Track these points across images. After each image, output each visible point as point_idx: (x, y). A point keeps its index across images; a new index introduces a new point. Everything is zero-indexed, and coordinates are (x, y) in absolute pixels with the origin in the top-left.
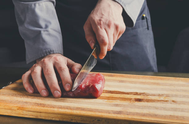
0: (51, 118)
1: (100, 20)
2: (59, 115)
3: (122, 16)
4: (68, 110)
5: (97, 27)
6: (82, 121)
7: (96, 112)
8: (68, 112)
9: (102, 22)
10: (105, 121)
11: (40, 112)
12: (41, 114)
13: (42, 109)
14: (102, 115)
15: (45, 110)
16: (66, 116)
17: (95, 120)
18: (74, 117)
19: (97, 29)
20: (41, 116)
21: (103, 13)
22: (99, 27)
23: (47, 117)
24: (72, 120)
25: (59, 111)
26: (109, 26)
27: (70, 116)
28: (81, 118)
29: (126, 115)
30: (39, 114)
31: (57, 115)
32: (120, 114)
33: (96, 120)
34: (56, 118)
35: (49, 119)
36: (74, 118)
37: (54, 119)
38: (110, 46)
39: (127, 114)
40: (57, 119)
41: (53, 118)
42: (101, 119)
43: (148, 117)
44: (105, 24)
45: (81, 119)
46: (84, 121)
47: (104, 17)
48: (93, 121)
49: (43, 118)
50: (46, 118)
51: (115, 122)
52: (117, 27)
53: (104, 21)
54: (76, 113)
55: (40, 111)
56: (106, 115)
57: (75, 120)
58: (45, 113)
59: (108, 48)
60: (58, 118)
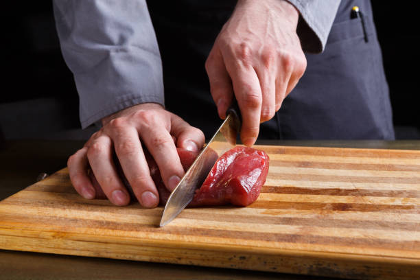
0: (132, 256)
1: (243, 46)
2: (149, 249)
3: (296, 35)
4: (172, 235)
5: (237, 62)
6: (203, 260)
7: (237, 238)
8: (170, 239)
9: (247, 51)
10: (259, 259)
11: (106, 243)
12: (109, 246)
13: (110, 235)
14: (251, 246)
15: (117, 236)
16: (165, 250)
17: (235, 256)
18: (184, 251)
19: (236, 69)
20: (108, 250)
21: (251, 30)
22: (240, 63)
23: (122, 253)
24: (180, 259)
25: (148, 238)
26: (264, 59)
27: (175, 251)
28: (201, 252)
29: (309, 245)
30: (103, 246)
31: (145, 248)
32: (295, 242)
33: (237, 259)
34: (143, 255)
35: (127, 257)
36: (186, 253)
37: (137, 258)
38: (268, 109)
39: (312, 242)
40: (146, 258)
41: (135, 255)
42: (247, 256)
43: (362, 248)
44: (255, 54)
45: (201, 255)
46: (208, 260)
47: (251, 37)
48: (230, 259)
49: (113, 256)
50: (119, 255)
51: (282, 260)
52: (284, 63)
53: (252, 49)
54: (189, 242)
55: (104, 240)
56: (259, 245)
57: (187, 258)
58: (118, 243)
59: (262, 113)
60: (147, 255)
